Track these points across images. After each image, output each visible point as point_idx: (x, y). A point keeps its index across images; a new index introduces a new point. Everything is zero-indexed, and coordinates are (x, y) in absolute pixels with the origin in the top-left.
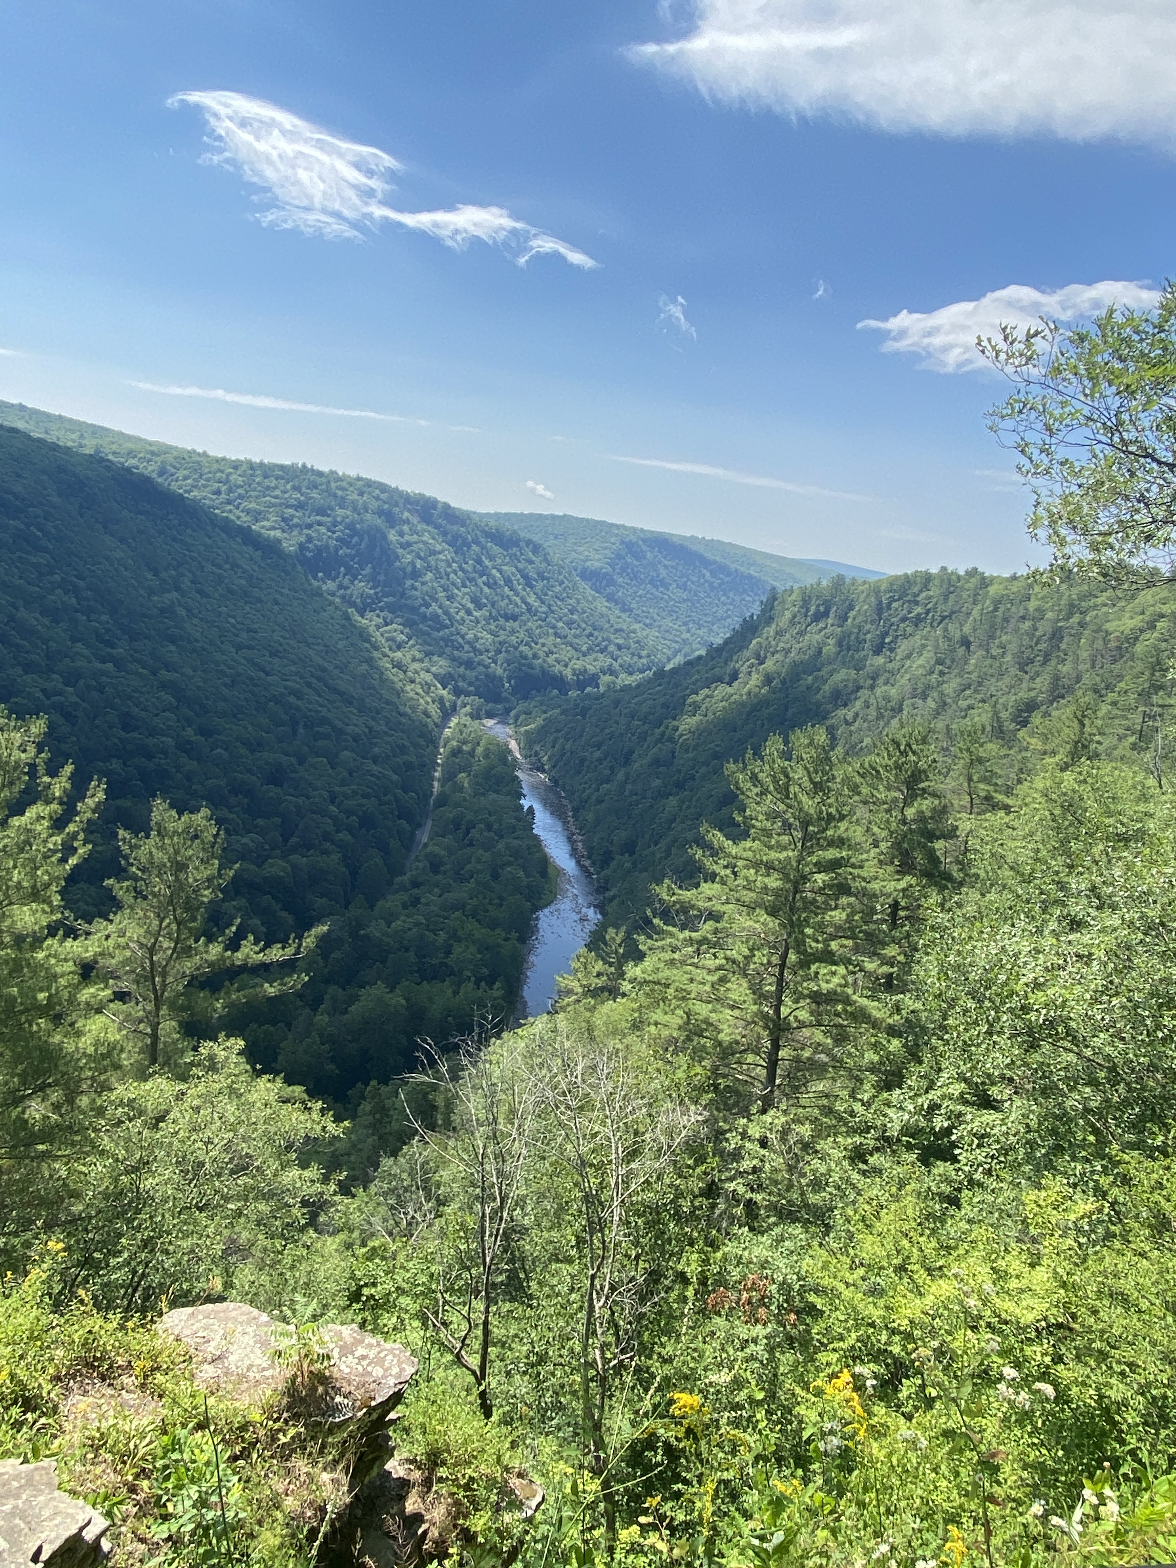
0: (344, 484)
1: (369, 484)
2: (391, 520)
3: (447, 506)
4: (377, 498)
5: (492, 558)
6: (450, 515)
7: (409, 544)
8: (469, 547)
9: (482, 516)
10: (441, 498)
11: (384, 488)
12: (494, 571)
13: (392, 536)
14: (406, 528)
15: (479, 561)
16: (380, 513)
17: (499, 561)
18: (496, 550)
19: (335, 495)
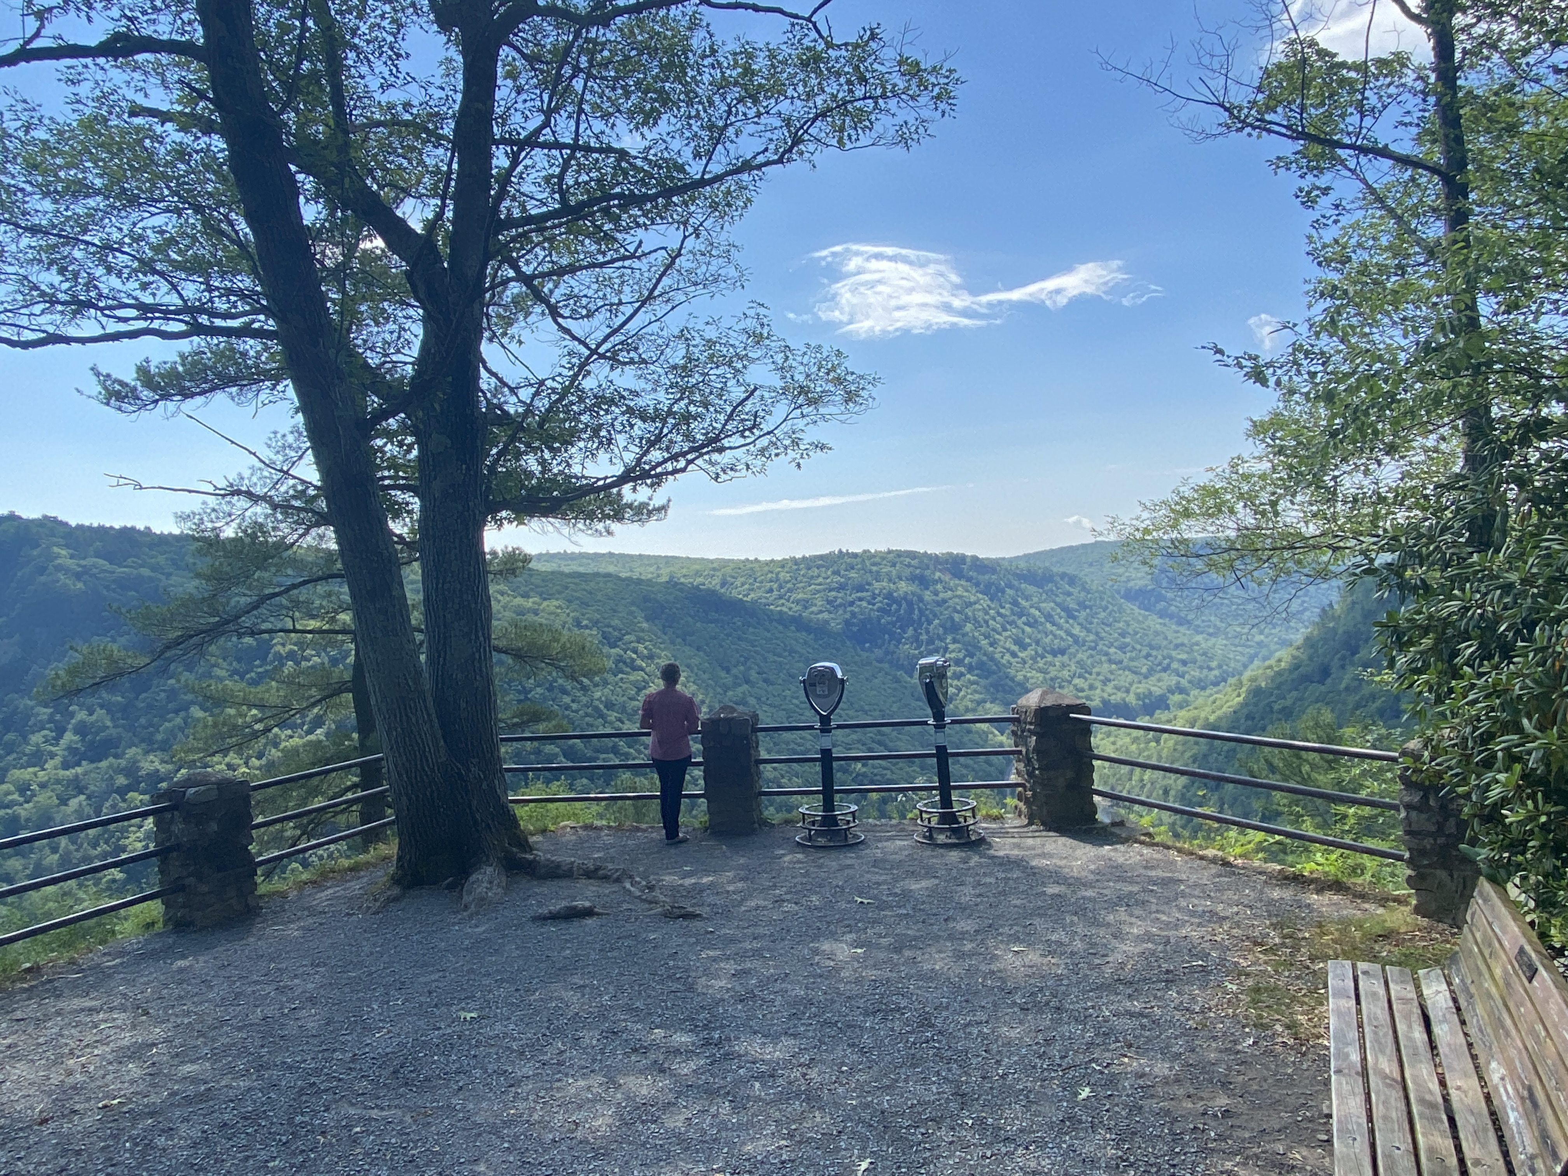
0: (877, 559)
1: (899, 554)
2: (923, 582)
3: (975, 558)
4: (909, 565)
5: (1027, 598)
6: (979, 565)
7: (944, 601)
8: (1003, 592)
9: (1011, 560)
10: (969, 553)
11: (912, 555)
12: (1033, 611)
13: (928, 596)
14: (939, 587)
15: (1015, 603)
16: (912, 579)
17: (1035, 599)
18: (1031, 589)
19: (871, 572)
